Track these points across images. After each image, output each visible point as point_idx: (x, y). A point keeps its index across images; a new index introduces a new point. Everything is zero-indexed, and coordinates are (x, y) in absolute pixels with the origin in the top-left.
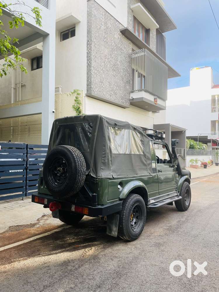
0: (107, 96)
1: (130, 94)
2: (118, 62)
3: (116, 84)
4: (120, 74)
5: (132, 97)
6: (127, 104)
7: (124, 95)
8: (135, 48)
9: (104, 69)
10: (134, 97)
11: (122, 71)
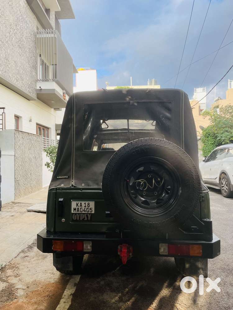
0: (13, 80)
1: (36, 83)
2: (24, 38)
3: (22, 67)
4: (26, 54)
5: (40, 87)
6: (34, 96)
7: (30, 83)
8: (39, 26)
9: (9, 42)
10: (42, 88)
11: (28, 50)
